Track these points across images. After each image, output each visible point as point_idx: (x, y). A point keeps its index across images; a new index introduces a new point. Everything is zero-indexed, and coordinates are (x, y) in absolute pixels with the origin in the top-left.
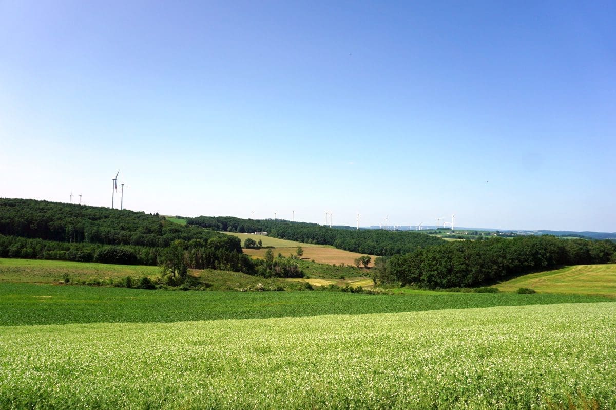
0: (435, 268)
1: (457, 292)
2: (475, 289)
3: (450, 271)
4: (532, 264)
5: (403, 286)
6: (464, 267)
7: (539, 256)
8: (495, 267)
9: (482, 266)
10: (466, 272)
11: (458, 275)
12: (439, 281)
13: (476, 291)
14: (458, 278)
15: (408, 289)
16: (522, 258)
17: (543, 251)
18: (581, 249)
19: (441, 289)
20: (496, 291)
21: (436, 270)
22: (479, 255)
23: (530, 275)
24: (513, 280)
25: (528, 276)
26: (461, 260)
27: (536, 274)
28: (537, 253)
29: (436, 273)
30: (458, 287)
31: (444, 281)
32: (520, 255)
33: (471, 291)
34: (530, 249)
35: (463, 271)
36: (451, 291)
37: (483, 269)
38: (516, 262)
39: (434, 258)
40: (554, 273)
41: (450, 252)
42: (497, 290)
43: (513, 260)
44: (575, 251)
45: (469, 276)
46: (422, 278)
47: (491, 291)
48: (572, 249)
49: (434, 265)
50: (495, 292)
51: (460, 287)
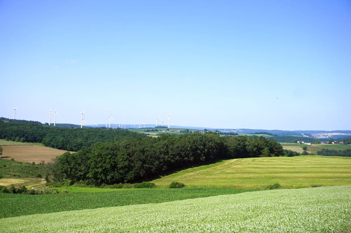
0: (100, 165)
1: (120, 188)
2: (135, 184)
3: (114, 167)
4: (192, 159)
5: (72, 184)
6: (126, 163)
7: (199, 151)
8: (157, 162)
9: (144, 162)
10: (129, 168)
11: (121, 171)
12: (103, 178)
13: (135, 187)
14: (120, 174)
15: (76, 186)
16: (183, 153)
17: (202, 147)
18: (239, 144)
19: (106, 186)
20: (153, 186)
21: (102, 167)
22: (143, 151)
23: (190, 169)
24: (174, 174)
25: (187, 170)
26: (125, 157)
27: (195, 168)
28: (197, 149)
29: (100, 170)
30: (120, 183)
31: (108, 177)
32: (181, 150)
33: (131, 187)
34: (190, 146)
35: (125, 167)
36: (114, 188)
37: (144, 165)
38: (177, 158)
39: (100, 155)
40: (210, 167)
41: (116, 149)
42: (153, 184)
43: (174, 156)
44: (234, 146)
45: (131, 172)
46: (87, 175)
47: (148, 186)
48: (231, 145)
49: (99, 162)
50: (151, 187)
51: (123, 182)
